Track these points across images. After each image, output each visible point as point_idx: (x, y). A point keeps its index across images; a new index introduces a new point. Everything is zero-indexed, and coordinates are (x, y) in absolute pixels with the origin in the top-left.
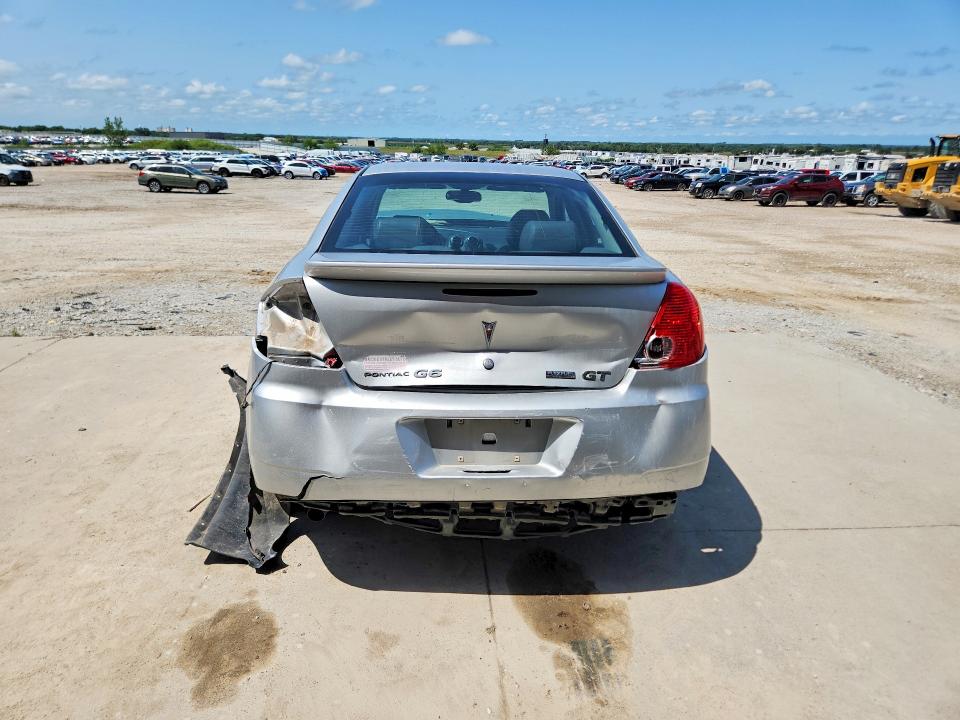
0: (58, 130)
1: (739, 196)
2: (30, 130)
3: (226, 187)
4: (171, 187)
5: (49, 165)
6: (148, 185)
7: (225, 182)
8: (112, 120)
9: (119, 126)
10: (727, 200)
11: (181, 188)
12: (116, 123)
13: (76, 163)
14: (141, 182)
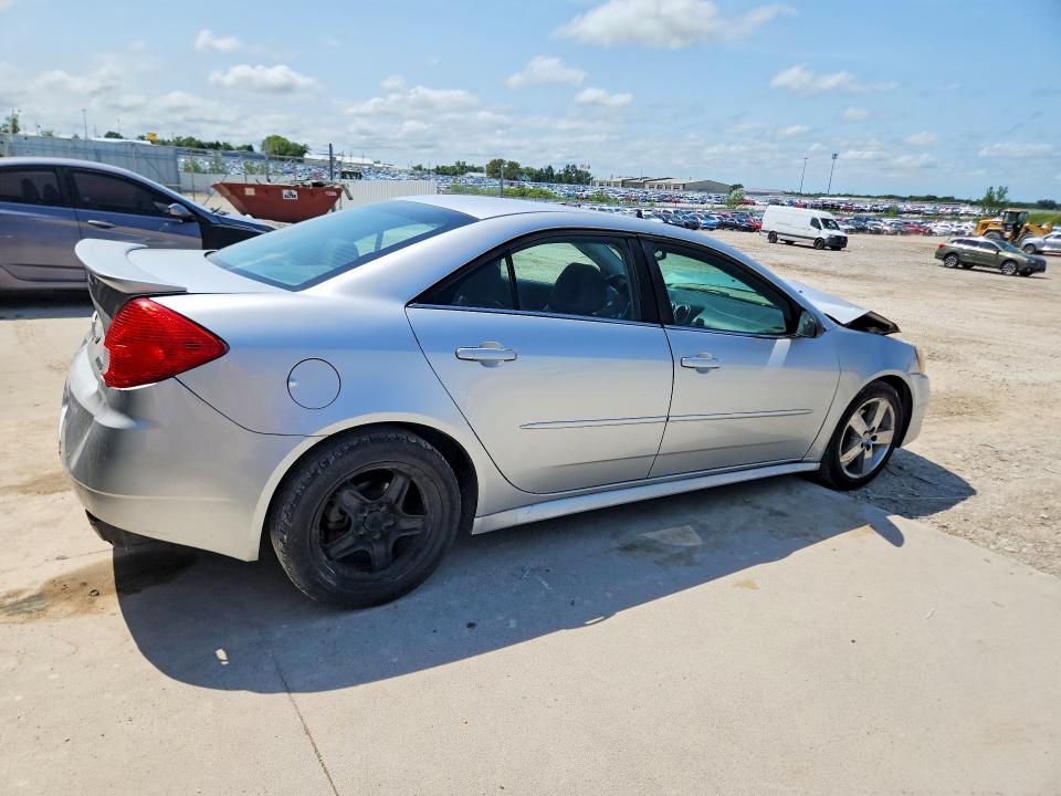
0: (949, 200)
2: (903, 200)
3: (1042, 269)
4: (974, 264)
5: (895, 233)
6: (944, 259)
7: (1044, 263)
8: (996, 190)
9: (1001, 196)
11: (984, 266)
12: (999, 193)
13: (925, 234)
14: (938, 256)
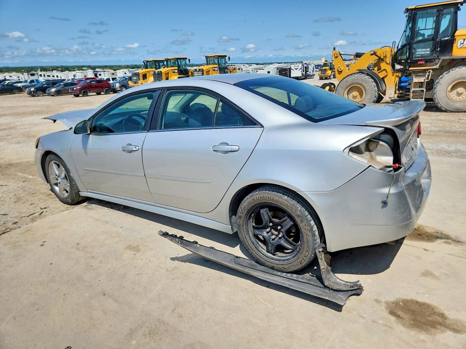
1: (59, 93)
10: (53, 96)
